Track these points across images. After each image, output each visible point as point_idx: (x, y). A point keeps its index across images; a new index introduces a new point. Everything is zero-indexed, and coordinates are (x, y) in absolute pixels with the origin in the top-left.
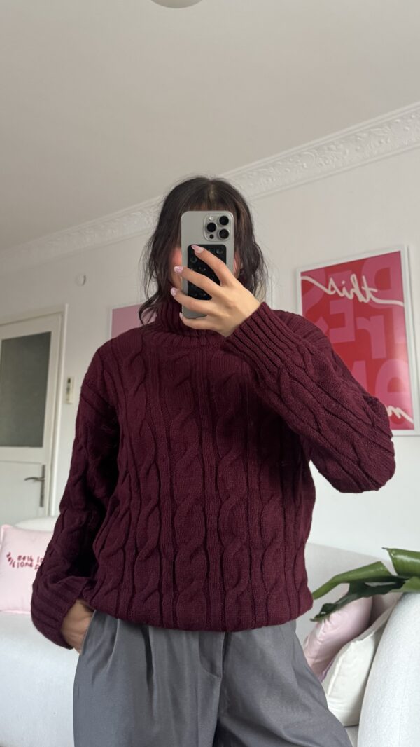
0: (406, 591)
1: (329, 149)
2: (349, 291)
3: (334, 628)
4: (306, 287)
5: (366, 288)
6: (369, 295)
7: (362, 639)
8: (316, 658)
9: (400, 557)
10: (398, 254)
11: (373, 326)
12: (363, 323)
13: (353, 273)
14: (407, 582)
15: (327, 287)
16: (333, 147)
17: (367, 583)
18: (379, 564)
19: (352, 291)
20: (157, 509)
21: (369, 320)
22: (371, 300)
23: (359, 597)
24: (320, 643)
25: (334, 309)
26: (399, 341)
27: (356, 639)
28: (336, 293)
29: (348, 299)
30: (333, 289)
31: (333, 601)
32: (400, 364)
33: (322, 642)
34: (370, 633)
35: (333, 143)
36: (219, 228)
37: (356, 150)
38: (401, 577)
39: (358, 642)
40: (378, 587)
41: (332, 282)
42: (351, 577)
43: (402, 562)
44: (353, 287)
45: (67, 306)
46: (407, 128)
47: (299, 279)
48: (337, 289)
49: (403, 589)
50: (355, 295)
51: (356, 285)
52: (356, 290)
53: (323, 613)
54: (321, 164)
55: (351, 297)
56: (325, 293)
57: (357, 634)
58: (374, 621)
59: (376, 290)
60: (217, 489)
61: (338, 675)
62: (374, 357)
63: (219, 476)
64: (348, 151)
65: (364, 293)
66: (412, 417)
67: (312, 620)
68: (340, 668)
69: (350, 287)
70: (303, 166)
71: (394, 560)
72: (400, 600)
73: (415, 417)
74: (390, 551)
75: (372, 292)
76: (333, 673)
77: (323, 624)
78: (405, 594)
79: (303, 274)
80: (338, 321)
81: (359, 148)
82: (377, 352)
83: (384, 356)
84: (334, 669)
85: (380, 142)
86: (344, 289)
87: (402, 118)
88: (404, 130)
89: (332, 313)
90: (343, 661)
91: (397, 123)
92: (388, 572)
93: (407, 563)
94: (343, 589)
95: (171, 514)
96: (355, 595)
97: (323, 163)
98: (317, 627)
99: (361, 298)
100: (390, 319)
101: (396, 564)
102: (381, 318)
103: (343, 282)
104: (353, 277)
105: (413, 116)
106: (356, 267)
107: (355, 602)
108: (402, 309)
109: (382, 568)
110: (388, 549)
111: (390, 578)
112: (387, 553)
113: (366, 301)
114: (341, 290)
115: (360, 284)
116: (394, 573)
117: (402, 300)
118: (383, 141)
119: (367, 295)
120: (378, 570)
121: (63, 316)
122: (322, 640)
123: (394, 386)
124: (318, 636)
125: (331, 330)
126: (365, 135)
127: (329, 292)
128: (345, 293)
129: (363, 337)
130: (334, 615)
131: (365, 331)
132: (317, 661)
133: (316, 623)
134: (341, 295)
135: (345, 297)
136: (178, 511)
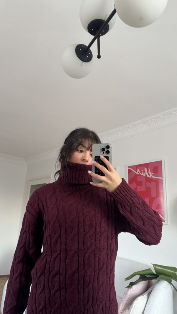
0: (159, 279)
1: (138, 126)
2: (144, 173)
3: (134, 291)
4: (130, 171)
5: (150, 172)
6: (151, 175)
7: (143, 296)
8: (127, 301)
9: (157, 267)
10: (161, 161)
11: (152, 185)
12: (148, 185)
13: (145, 167)
14: (160, 276)
15: (137, 172)
16: (139, 125)
17: (146, 276)
18: (150, 269)
19: (145, 173)
20: (59, 256)
21: (150, 183)
22: (151, 177)
23: (142, 281)
24: (128, 296)
25: (139, 179)
26: (161, 191)
27: (141, 295)
28: (140, 174)
29: (143, 176)
30: (138, 172)
31: (134, 281)
32: (161, 199)
33: (129, 296)
34: (146, 294)
35: (139, 124)
36: (106, 150)
37: (147, 126)
38: (157, 274)
39: (141, 297)
40: (149, 277)
41: (138, 170)
42: (140, 273)
43: (158, 269)
44: (145, 172)
45: (52, 175)
46: (165, 119)
47: (127, 168)
48: (140, 173)
49: (158, 279)
50: (146, 175)
51: (146, 171)
52: (146, 173)
53: (130, 285)
54: (136, 131)
55: (144, 175)
56: (136, 174)
57: (141, 294)
58: (148, 289)
59: (153, 173)
60: (84, 247)
61: (134, 308)
62: (152, 196)
63: (85, 241)
64: (144, 127)
65: (149, 174)
66: (164, 218)
67: (126, 288)
68: (135, 306)
69: (144, 172)
70: (129, 131)
71: (155, 268)
72: (157, 282)
73: (165, 218)
74: (154, 265)
75: (152, 174)
76: (132, 307)
77: (130, 289)
78: (159, 280)
79: (129, 167)
80: (140, 184)
81: (148, 125)
82: (153, 194)
83: (155, 196)
84: (133, 305)
85: (155, 124)
86: (142, 173)
87: (163, 116)
88: (164, 120)
89: (138, 180)
90: (136, 303)
91: (161, 117)
92: (153, 272)
93: (159, 269)
94: (137, 277)
95: (65, 258)
96: (141, 280)
97: (136, 130)
98: (128, 290)
99: (148, 176)
100: (157, 184)
101: (156, 270)
102: (155, 183)
103: (142, 170)
104: (146, 169)
105: (167, 115)
106: (147, 165)
107: (142, 282)
108: (162, 180)
109: (150, 271)
110: (153, 264)
111: (154, 274)
112: (152, 266)
113: (150, 177)
114: (141, 173)
115: (148, 171)
116: (155, 273)
117: (162, 177)
118: (156, 123)
119: (150, 175)
120: (149, 271)
121: (50, 178)
122: (129, 295)
123: (159, 206)
124: (128, 293)
125: (138, 186)
126: (150, 121)
127: (137, 173)
128: (142, 174)
129: (148, 189)
130: (134, 286)
131: (149, 188)
132: (128, 302)
133: (127, 289)
134: (141, 175)
135: (142, 175)
136: (68, 256)
